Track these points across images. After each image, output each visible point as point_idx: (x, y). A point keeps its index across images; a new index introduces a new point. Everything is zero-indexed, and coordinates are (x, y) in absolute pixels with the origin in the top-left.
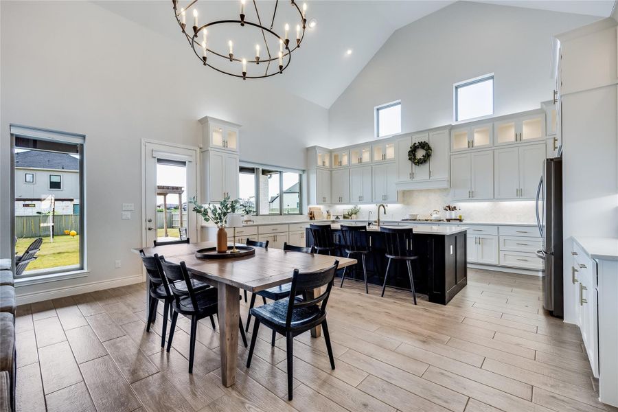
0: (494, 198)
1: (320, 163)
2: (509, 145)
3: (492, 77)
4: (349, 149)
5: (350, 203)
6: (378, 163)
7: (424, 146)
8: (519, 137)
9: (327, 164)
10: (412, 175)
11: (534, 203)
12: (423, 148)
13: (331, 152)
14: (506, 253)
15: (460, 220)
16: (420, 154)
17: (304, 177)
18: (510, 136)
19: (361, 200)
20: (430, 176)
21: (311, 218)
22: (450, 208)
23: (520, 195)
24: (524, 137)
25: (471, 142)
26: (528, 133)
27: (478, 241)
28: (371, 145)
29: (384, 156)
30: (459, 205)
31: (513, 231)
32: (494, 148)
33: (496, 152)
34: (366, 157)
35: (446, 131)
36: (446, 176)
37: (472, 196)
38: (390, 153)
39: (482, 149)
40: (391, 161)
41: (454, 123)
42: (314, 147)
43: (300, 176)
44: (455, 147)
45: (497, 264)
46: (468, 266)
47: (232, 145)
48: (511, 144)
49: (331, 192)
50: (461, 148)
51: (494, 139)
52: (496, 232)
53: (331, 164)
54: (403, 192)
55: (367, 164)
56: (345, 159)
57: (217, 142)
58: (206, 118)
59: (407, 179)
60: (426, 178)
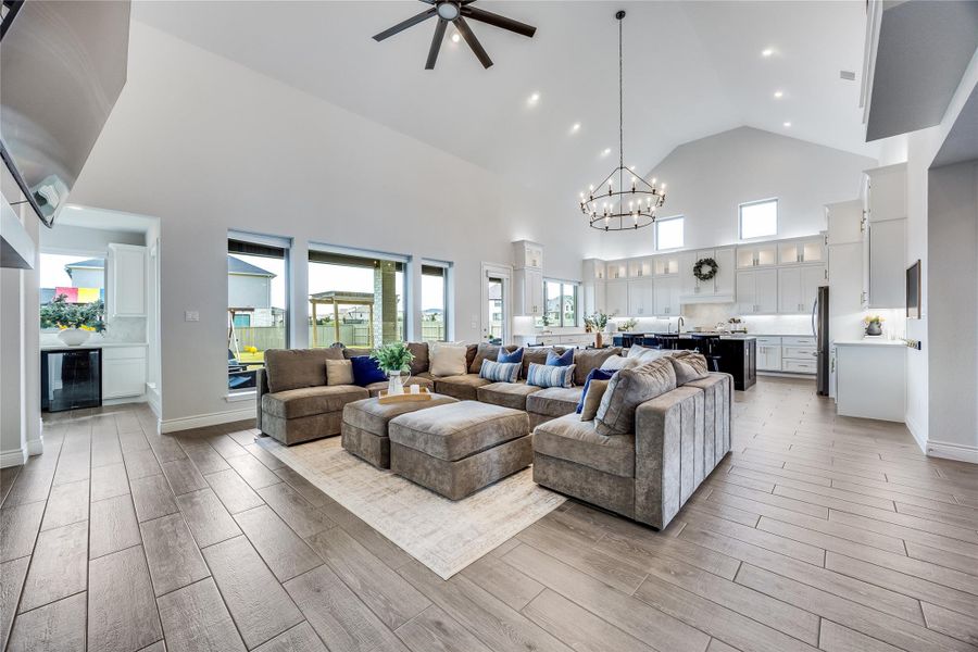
0: (778, 312)
1: (597, 275)
2: (790, 265)
3: (776, 200)
4: (627, 262)
5: (628, 315)
6: (660, 276)
7: (710, 262)
8: (800, 258)
9: (603, 276)
10: (697, 289)
11: (811, 317)
12: (709, 264)
14: (788, 360)
15: (745, 332)
16: (706, 270)
17: (581, 289)
18: (793, 256)
19: (641, 312)
20: (716, 291)
21: (587, 331)
22: (734, 321)
23: (801, 309)
24: (805, 259)
25: (756, 260)
26: (809, 255)
27: (763, 350)
28: (652, 260)
29: (667, 270)
30: (743, 318)
31: (795, 341)
32: (777, 267)
33: (780, 271)
34: (646, 269)
35: (732, 250)
36: (732, 291)
37: (757, 310)
38: (673, 266)
39: (767, 267)
40: (674, 275)
41: (740, 242)
42: (592, 260)
43: (576, 289)
44: (740, 265)
45: (780, 370)
46: (757, 373)
47: (538, 264)
48: (793, 264)
49: (606, 305)
50: (746, 265)
51: (777, 258)
52: (779, 342)
53: (606, 276)
54: (686, 306)
55: (647, 277)
56: (622, 271)
57: (528, 262)
58: (523, 241)
59: (692, 293)
60: (712, 292)
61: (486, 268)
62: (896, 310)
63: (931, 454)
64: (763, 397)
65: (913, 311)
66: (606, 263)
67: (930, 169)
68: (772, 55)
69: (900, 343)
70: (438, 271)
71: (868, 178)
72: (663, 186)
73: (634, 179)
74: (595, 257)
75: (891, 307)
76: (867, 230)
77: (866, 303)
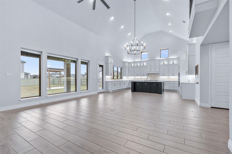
0: (168, 76)
1: (127, 65)
3: (168, 49)
4: (134, 62)
5: (134, 76)
10: (151, 70)
14: (171, 87)
18: (172, 62)
19: (137, 75)
24: (174, 63)
25: (164, 63)
28: (140, 62)
29: (143, 65)
31: (172, 82)
33: (169, 66)
34: (139, 64)
37: (164, 75)
38: (145, 64)
39: (166, 65)
40: (146, 66)
41: (160, 59)
43: (121, 69)
45: (169, 89)
46: (164, 90)
47: (112, 62)
48: (171, 64)
49: (129, 73)
50: (161, 64)
51: (168, 63)
52: (169, 83)
53: (129, 66)
54: (148, 74)
55: (139, 66)
56: (133, 65)
57: (110, 61)
58: (108, 56)
59: (149, 71)
60: (154, 71)
61: (98, 63)
62: (193, 75)
63: (200, 106)
64: (166, 96)
65: (197, 75)
66: (129, 63)
67: (201, 45)
68: (169, 15)
69: (194, 82)
70: (85, 63)
71: (188, 46)
72: (145, 44)
73: (137, 42)
74: (126, 61)
75: (192, 75)
76: (188, 57)
77: (188, 74)
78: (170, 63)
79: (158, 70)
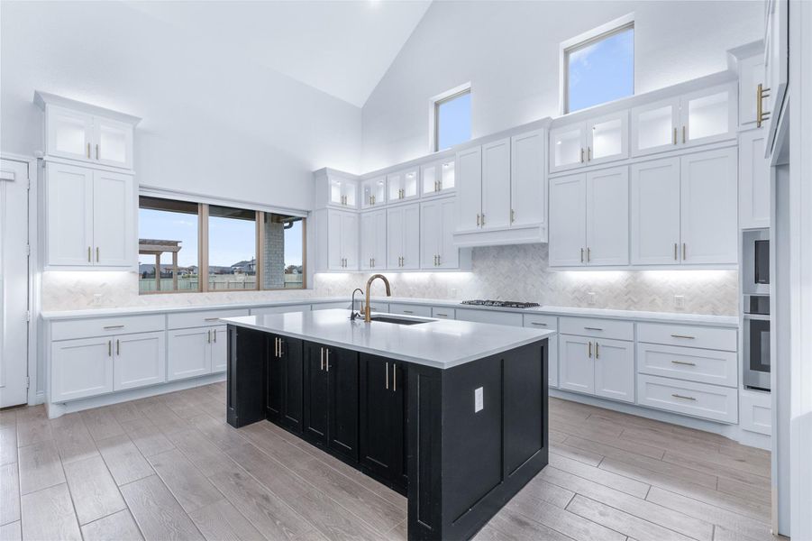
0: (630, 263)
2: (657, 154)
4: (386, 174)
6: (430, 197)
8: (680, 134)
9: (351, 201)
10: (481, 219)
13: (359, 181)
14: (650, 379)
18: (662, 135)
19: (403, 264)
20: (512, 219)
23: (681, 256)
24: (692, 135)
25: (585, 150)
26: (699, 127)
27: (593, 352)
29: (438, 185)
32: (630, 161)
33: (635, 168)
35: (541, 132)
36: (540, 219)
37: (587, 260)
40: (451, 194)
42: (324, 171)
44: (558, 163)
45: (631, 400)
48: (664, 151)
49: (359, 252)
50: (569, 161)
51: (629, 137)
53: (358, 203)
54: (472, 250)
55: (412, 199)
59: (473, 227)
60: (506, 224)
78: (646, 143)
79: (538, 220)
